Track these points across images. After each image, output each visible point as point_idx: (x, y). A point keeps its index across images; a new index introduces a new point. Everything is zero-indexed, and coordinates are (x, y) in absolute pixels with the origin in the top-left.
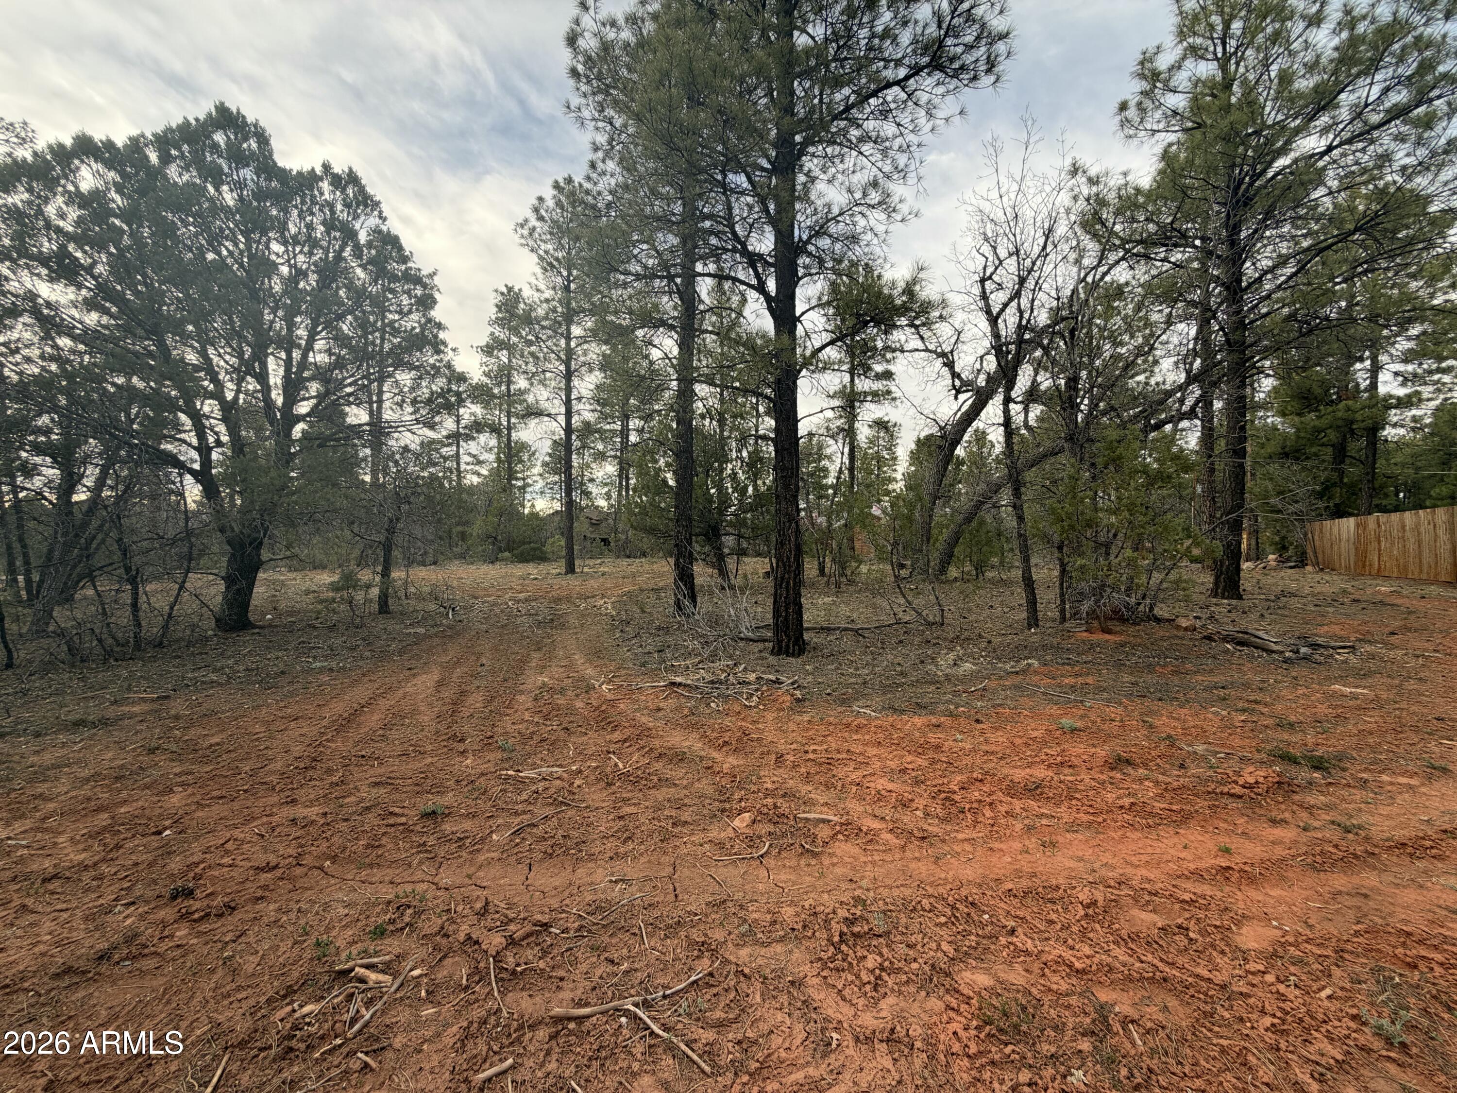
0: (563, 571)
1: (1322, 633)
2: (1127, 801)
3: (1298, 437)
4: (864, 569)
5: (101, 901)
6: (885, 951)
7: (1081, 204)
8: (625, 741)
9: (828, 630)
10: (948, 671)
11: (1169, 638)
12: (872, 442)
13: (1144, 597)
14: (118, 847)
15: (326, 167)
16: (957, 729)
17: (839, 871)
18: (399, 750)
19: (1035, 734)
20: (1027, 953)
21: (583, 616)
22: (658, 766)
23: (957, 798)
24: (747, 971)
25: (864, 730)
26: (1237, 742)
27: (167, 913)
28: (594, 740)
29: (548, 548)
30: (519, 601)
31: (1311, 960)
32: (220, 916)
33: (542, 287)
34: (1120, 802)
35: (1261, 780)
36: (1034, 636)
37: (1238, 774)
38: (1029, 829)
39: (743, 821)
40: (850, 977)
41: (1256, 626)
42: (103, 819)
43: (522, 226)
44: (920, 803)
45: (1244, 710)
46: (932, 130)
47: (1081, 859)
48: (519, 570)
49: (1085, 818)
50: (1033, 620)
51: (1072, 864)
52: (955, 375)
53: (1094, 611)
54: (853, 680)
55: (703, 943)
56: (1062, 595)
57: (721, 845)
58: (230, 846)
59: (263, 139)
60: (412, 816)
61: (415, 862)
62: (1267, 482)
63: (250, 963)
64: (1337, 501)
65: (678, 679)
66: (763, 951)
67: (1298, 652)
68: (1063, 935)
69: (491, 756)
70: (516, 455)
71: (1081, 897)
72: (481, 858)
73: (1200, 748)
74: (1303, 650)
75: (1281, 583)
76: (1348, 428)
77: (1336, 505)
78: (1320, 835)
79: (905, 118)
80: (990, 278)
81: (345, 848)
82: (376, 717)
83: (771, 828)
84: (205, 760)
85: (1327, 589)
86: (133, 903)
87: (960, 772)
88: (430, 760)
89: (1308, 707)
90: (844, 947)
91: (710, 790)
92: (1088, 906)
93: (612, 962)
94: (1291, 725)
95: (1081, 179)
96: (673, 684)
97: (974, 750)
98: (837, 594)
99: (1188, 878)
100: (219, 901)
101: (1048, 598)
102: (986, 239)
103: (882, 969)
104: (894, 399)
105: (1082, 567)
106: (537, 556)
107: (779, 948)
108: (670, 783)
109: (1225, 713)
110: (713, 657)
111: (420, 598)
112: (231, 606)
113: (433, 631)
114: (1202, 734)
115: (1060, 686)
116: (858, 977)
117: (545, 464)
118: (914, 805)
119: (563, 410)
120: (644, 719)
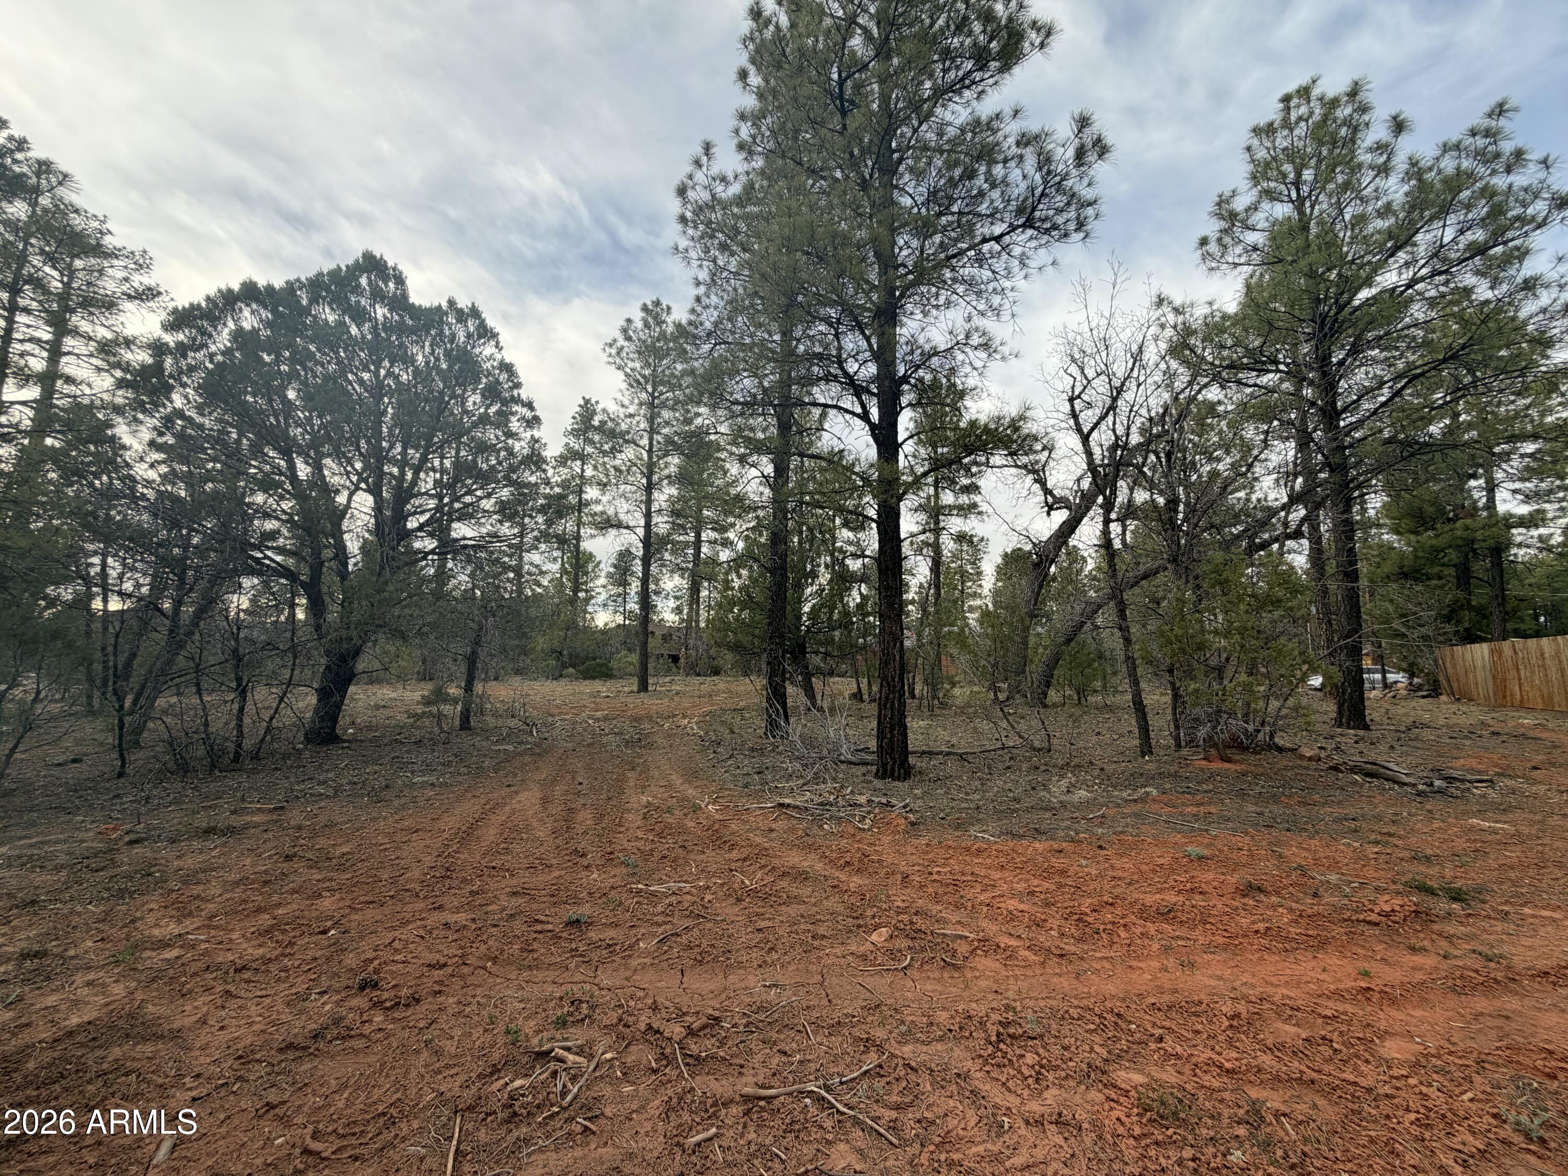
0: (635, 688)
1: (1456, 767)
2: (1261, 926)
3: (1416, 557)
4: (957, 691)
5: (294, 991)
6: (1041, 1051)
7: (1169, 332)
8: (745, 860)
9: (931, 754)
10: (1063, 798)
11: (1292, 768)
12: (955, 556)
13: (1263, 724)
14: (291, 944)
15: (451, 303)
16: (1080, 855)
17: (983, 983)
18: (525, 863)
19: (1161, 861)
20: (1177, 1056)
21: (670, 736)
22: (784, 883)
23: (1090, 919)
24: (913, 1064)
25: (986, 854)
26: (1371, 873)
27: (359, 1001)
28: (714, 858)
29: (614, 664)
30: (598, 720)
31: (1453, 1068)
32: (407, 1006)
33: (626, 402)
34: (1256, 927)
35: (1397, 908)
36: (1149, 765)
37: (1373, 902)
38: (1166, 949)
39: (880, 935)
40: (1012, 1072)
41: (1385, 757)
42: (265, 920)
43: (611, 345)
44: (1054, 923)
45: (1377, 843)
46: (1026, 277)
47: (1220, 978)
48: (587, 687)
49: (1221, 940)
50: (1146, 748)
51: (1213, 982)
52: (1047, 492)
53: (1211, 738)
54: (964, 805)
55: (868, 1040)
56: (1176, 721)
57: (864, 957)
58: (396, 944)
59: (400, 280)
60: (556, 925)
61: (572, 966)
62: (1387, 604)
63: (450, 1047)
64: (1467, 625)
65: (787, 801)
66: (925, 1049)
67: (1431, 785)
68: (1211, 1042)
69: (617, 871)
70: (583, 566)
71: (1224, 1009)
72: (634, 963)
73: (1333, 878)
74: (1437, 783)
75: (1413, 713)
76: (1468, 547)
77: (1466, 630)
78: (1461, 963)
79: (999, 266)
80: (1079, 397)
81: (503, 951)
82: (492, 831)
83: (910, 943)
84: (341, 868)
85: (1463, 720)
86: (325, 992)
87: (1089, 895)
88: (557, 873)
89: (1445, 841)
90: (1002, 1046)
91: (840, 908)
92: (1232, 1018)
93: (785, 1053)
94: (1428, 858)
95: (1166, 309)
96: (782, 805)
97: (1100, 875)
98: (932, 716)
99: (1329, 998)
100: (404, 992)
101: (1161, 725)
102: (1074, 360)
103: (1042, 1067)
104: (980, 513)
105: (1196, 691)
106: (604, 673)
107: (939, 1046)
108: (800, 901)
109: (1357, 845)
110: (817, 779)
111: (496, 714)
112: (322, 719)
113: (521, 748)
114: (1334, 865)
115: (1181, 814)
116: (1020, 1072)
117: (609, 575)
118: (1048, 925)
119: (642, 522)
120: (758, 840)
